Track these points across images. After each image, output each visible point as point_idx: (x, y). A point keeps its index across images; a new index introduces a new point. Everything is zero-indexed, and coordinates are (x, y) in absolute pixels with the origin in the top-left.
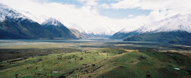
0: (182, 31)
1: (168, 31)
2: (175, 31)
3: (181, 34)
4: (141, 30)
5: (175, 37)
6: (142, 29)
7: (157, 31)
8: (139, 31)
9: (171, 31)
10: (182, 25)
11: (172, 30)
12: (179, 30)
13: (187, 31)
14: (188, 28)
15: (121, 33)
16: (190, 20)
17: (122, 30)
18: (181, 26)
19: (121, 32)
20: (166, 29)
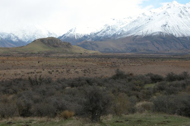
0: (167, 35)
1: (145, 33)
2: (154, 34)
3: (164, 39)
4: (105, 32)
5: (153, 44)
6: (107, 30)
7: (128, 34)
8: (101, 33)
9: (148, 33)
10: (168, 24)
11: (150, 33)
12: (161, 32)
13: (174, 34)
14: (177, 29)
15: (68, 37)
16: (182, 16)
17: (71, 31)
18: (165, 26)
19: (68, 35)
20: (141, 31)
